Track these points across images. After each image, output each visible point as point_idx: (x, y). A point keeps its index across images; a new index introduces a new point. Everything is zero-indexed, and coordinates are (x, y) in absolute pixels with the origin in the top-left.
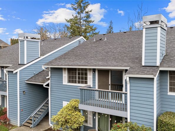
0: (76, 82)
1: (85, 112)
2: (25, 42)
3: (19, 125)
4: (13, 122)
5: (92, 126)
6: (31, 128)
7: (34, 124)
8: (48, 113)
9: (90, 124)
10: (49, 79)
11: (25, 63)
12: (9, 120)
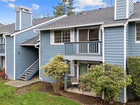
0: (61, 42)
1: (68, 62)
2: (20, 12)
3: (15, 79)
4: (9, 77)
5: (74, 76)
6: (25, 81)
7: (27, 78)
8: (39, 71)
9: (72, 74)
10: (39, 41)
11: (20, 30)
12: (7, 76)
